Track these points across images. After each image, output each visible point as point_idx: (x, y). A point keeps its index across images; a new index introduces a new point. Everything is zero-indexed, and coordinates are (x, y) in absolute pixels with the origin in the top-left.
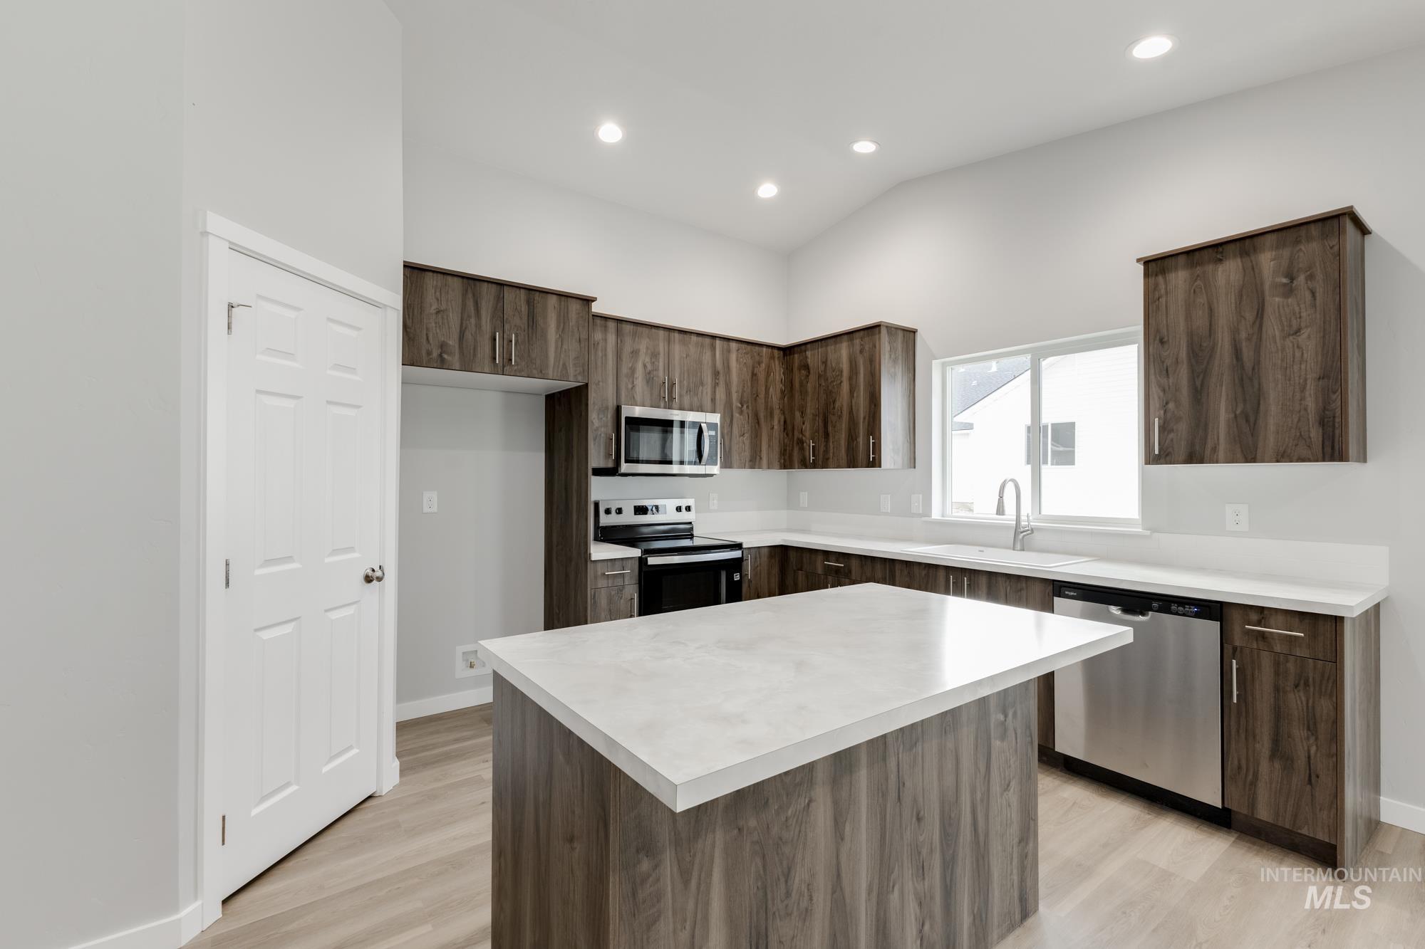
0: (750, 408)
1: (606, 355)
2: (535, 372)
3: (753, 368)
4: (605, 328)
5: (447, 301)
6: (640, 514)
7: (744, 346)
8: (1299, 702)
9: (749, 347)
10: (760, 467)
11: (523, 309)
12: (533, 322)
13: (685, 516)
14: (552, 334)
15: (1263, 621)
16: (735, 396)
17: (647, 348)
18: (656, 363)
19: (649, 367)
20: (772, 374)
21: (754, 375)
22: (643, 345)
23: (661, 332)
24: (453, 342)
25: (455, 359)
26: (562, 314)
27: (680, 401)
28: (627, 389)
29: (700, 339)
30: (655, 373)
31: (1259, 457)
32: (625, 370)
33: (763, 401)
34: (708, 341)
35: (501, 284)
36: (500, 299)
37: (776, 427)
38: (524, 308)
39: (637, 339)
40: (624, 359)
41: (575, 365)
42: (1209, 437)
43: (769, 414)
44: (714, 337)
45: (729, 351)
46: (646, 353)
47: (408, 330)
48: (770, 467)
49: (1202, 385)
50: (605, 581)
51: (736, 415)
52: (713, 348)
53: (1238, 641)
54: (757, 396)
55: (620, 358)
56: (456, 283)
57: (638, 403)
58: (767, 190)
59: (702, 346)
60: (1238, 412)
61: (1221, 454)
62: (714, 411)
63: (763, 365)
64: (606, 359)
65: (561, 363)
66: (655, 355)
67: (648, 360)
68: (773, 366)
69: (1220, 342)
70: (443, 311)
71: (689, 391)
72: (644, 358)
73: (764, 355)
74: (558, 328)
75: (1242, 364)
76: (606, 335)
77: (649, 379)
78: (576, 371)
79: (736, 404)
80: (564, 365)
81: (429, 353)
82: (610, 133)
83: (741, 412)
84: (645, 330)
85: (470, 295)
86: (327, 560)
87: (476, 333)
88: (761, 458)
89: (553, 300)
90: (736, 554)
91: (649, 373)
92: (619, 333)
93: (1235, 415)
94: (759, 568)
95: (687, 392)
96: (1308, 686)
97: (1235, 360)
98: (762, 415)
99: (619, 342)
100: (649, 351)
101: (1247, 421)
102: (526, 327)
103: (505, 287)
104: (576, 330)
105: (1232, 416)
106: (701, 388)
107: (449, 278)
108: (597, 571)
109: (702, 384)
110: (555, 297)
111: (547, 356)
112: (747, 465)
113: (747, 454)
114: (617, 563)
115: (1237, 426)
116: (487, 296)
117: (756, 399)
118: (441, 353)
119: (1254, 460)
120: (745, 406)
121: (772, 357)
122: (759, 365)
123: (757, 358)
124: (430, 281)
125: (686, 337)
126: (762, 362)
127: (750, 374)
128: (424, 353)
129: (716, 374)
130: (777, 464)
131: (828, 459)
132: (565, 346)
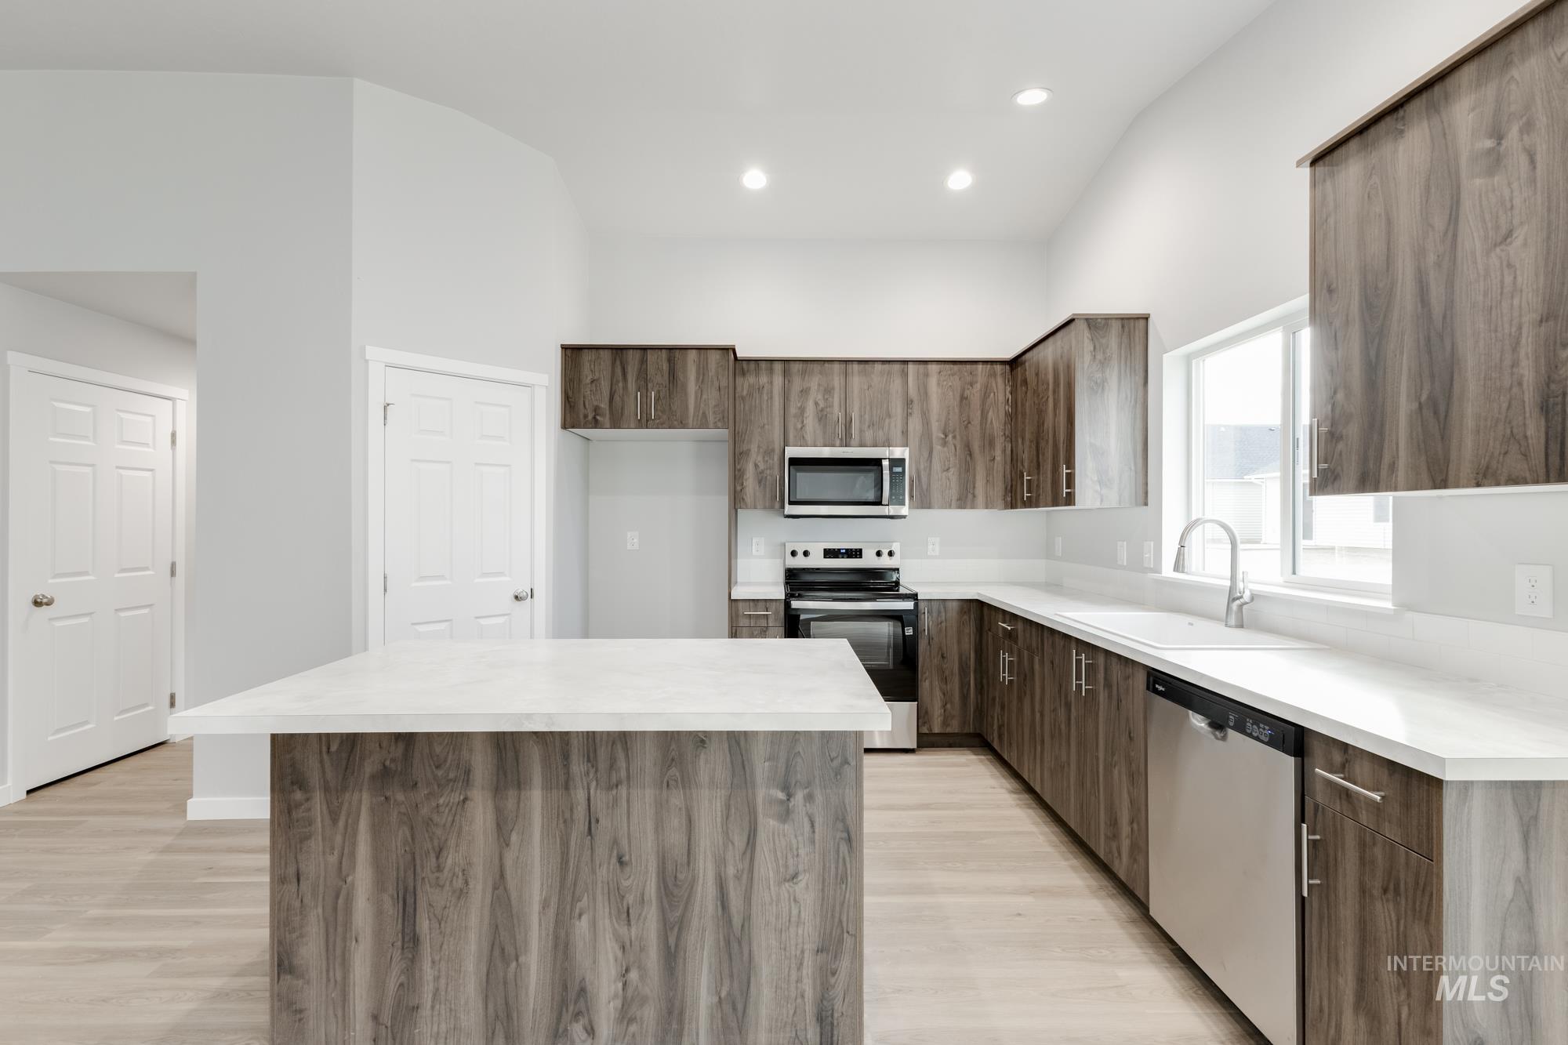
0: (958, 437)
1: (771, 398)
2: (676, 423)
3: (963, 390)
4: (771, 371)
5: (600, 371)
6: (830, 557)
7: (948, 366)
8: (1388, 922)
9: (956, 367)
10: (973, 507)
11: (664, 368)
12: (673, 376)
13: (885, 562)
14: (692, 387)
15: (1347, 765)
16: (935, 426)
17: (819, 385)
18: (830, 399)
19: (822, 404)
20: (992, 394)
21: (963, 398)
22: (814, 382)
23: (836, 366)
24: (604, 405)
25: (607, 420)
26: (702, 366)
27: (861, 437)
28: (796, 429)
29: (886, 366)
30: (828, 409)
31: (1451, 478)
32: (793, 410)
33: (978, 427)
34: (897, 367)
35: (644, 349)
36: (643, 361)
37: (998, 458)
38: (665, 366)
39: (807, 377)
40: (792, 399)
41: (714, 413)
42: (1386, 446)
43: (987, 443)
44: (905, 362)
45: (927, 375)
46: (818, 390)
47: (570, 400)
48: (988, 505)
49: (1377, 356)
50: (748, 621)
51: (937, 448)
52: (905, 375)
53: (1320, 796)
54: (969, 423)
55: (787, 399)
56: (606, 354)
57: (809, 443)
58: (960, 180)
59: (889, 373)
60: (1424, 398)
61: (1401, 473)
62: (906, 445)
63: (978, 386)
64: (771, 403)
65: (701, 412)
66: (828, 391)
67: (820, 397)
68: (994, 385)
69: (1400, 276)
70: (597, 380)
71: (872, 425)
72: (815, 395)
73: (980, 374)
74: (697, 379)
75: (1430, 310)
76: (772, 377)
77: (822, 417)
78: (715, 418)
79: (937, 433)
80: (704, 413)
81: (586, 416)
82: (755, 179)
83: (945, 443)
84: (817, 367)
85: (618, 362)
86: (477, 580)
87: (623, 395)
88: (974, 496)
89: (693, 354)
90: (909, 605)
91: (822, 410)
92: (786, 373)
93: (1420, 403)
94: (944, 624)
95: (869, 427)
96: (1400, 895)
97: (1419, 306)
98: (976, 446)
99: (786, 382)
100: (822, 388)
101: (1436, 413)
102: (668, 383)
103: (649, 351)
104: (715, 379)
105: (1415, 405)
106: (887, 421)
107: (601, 352)
108: (738, 610)
109: (889, 416)
110: (694, 351)
111: (687, 408)
112: (954, 502)
113: (954, 492)
114: (760, 604)
115: (1422, 425)
116: (633, 361)
117: (966, 427)
118: (595, 416)
119: (1443, 484)
120: (950, 436)
121: (993, 375)
122: (972, 386)
123: (969, 379)
124: (587, 357)
125: (868, 367)
126: (977, 382)
127: (958, 399)
128: (581, 416)
129: (908, 403)
130: (1000, 502)
131: (1039, 495)
132: (704, 397)
